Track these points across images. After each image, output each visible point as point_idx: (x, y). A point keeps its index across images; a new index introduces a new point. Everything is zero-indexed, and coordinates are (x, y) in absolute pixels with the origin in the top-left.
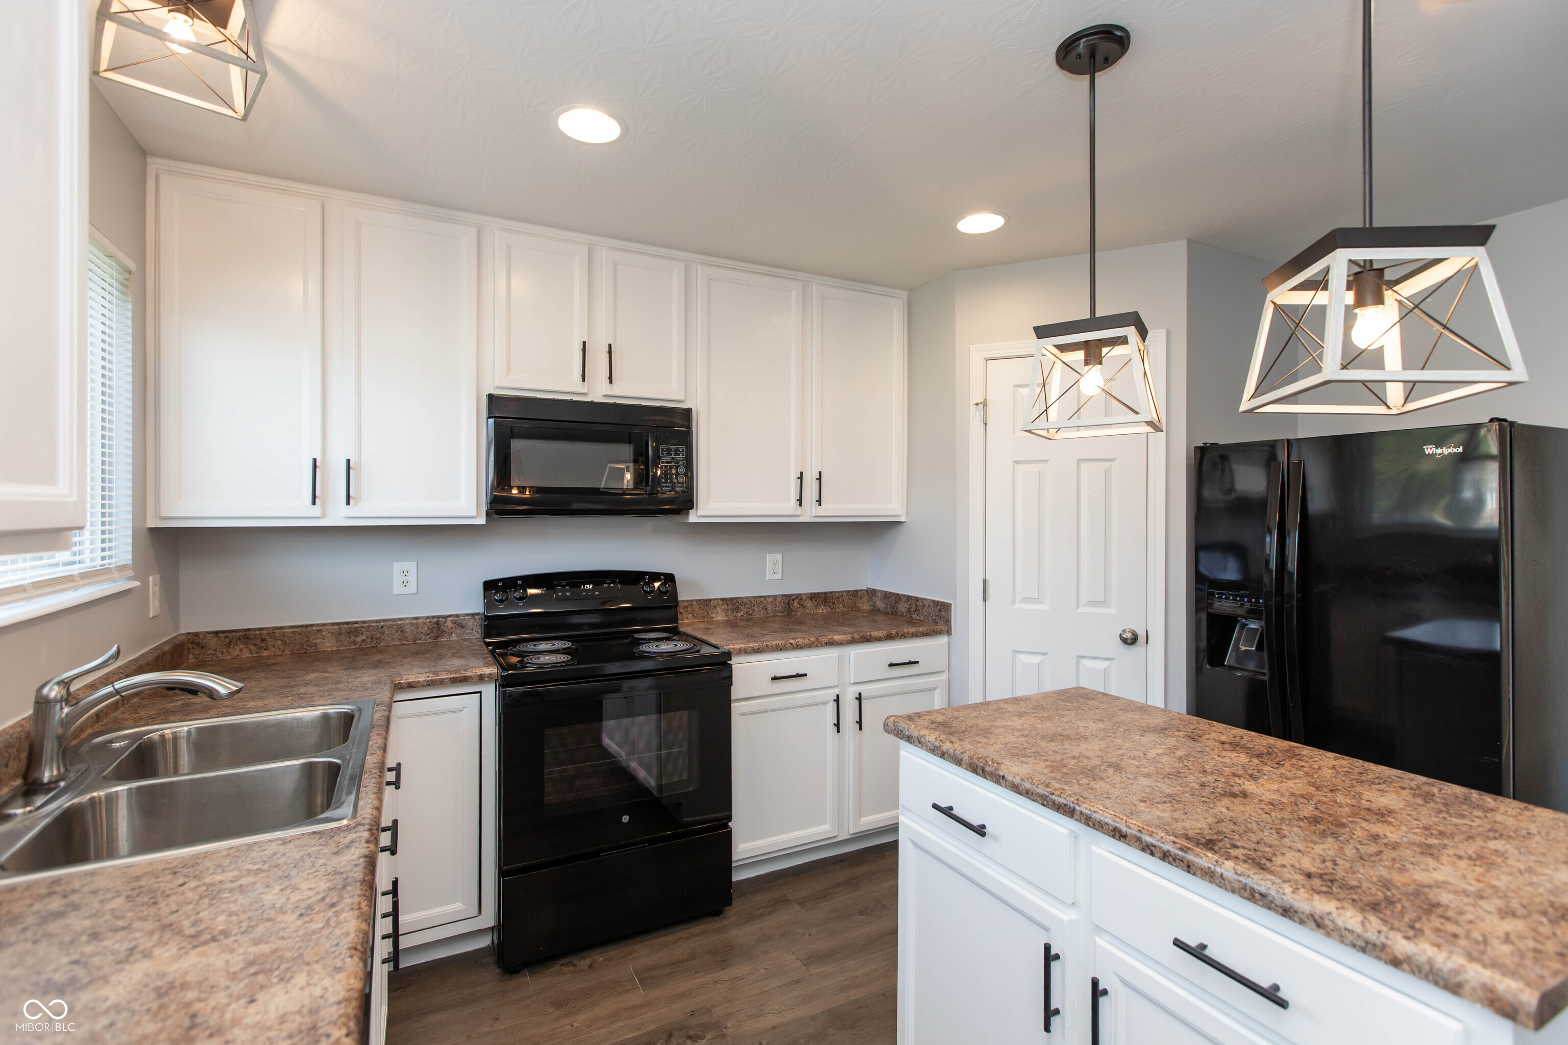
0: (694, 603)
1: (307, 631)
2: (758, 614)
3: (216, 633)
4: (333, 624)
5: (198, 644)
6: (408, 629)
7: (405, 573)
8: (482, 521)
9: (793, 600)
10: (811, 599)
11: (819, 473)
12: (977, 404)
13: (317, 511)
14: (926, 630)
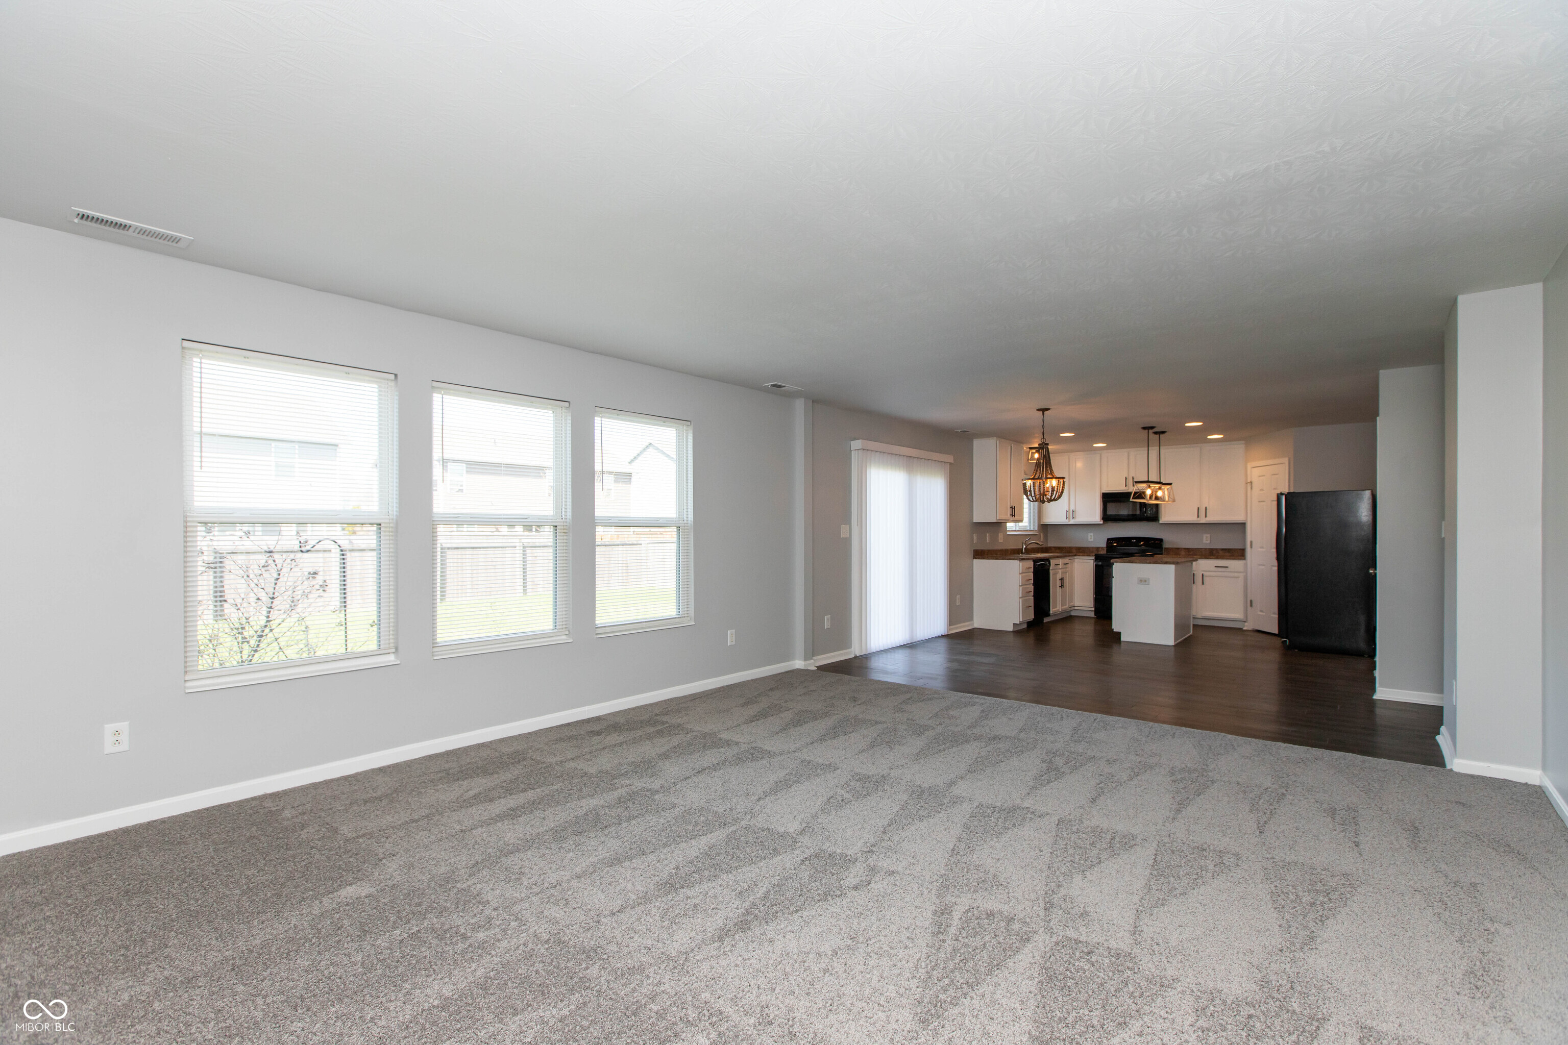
2: (1198, 553)
4: (1076, 546)
5: (1055, 547)
6: (1091, 548)
8: (1101, 523)
10: (1222, 551)
11: (1206, 507)
12: (1249, 482)
13: (1067, 521)
14: (1234, 558)
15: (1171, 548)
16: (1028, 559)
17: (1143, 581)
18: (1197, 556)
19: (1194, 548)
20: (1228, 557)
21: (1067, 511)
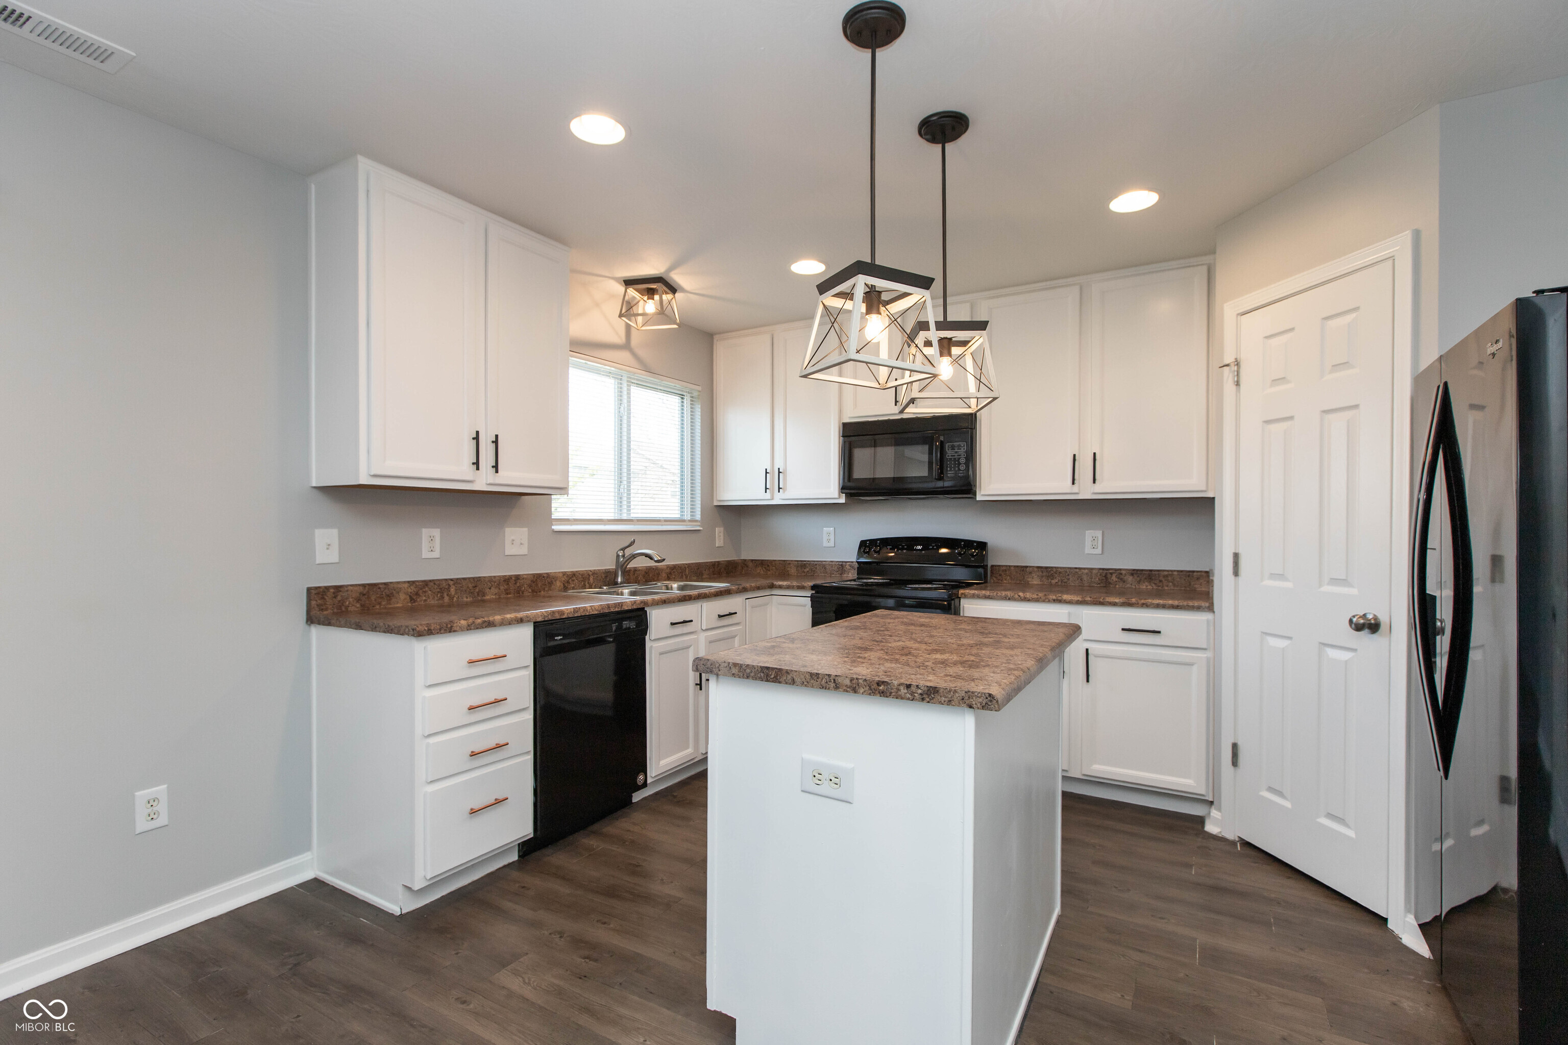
0: (1012, 568)
1: (785, 563)
2: (1073, 582)
4: (795, 561)
5: (745, 565)
7: (829, 534)
8: (843, 500)
9: (1111, 574)
10: (1132, 574)
11: (1095, 454)
12: (1227, 365)
13: (768, 496)
14: (1176, 603)
15: (1006, 566)
18: (1067, 594)
19: (1061, 568)
20: (1156, 601)
21: (766, 473)
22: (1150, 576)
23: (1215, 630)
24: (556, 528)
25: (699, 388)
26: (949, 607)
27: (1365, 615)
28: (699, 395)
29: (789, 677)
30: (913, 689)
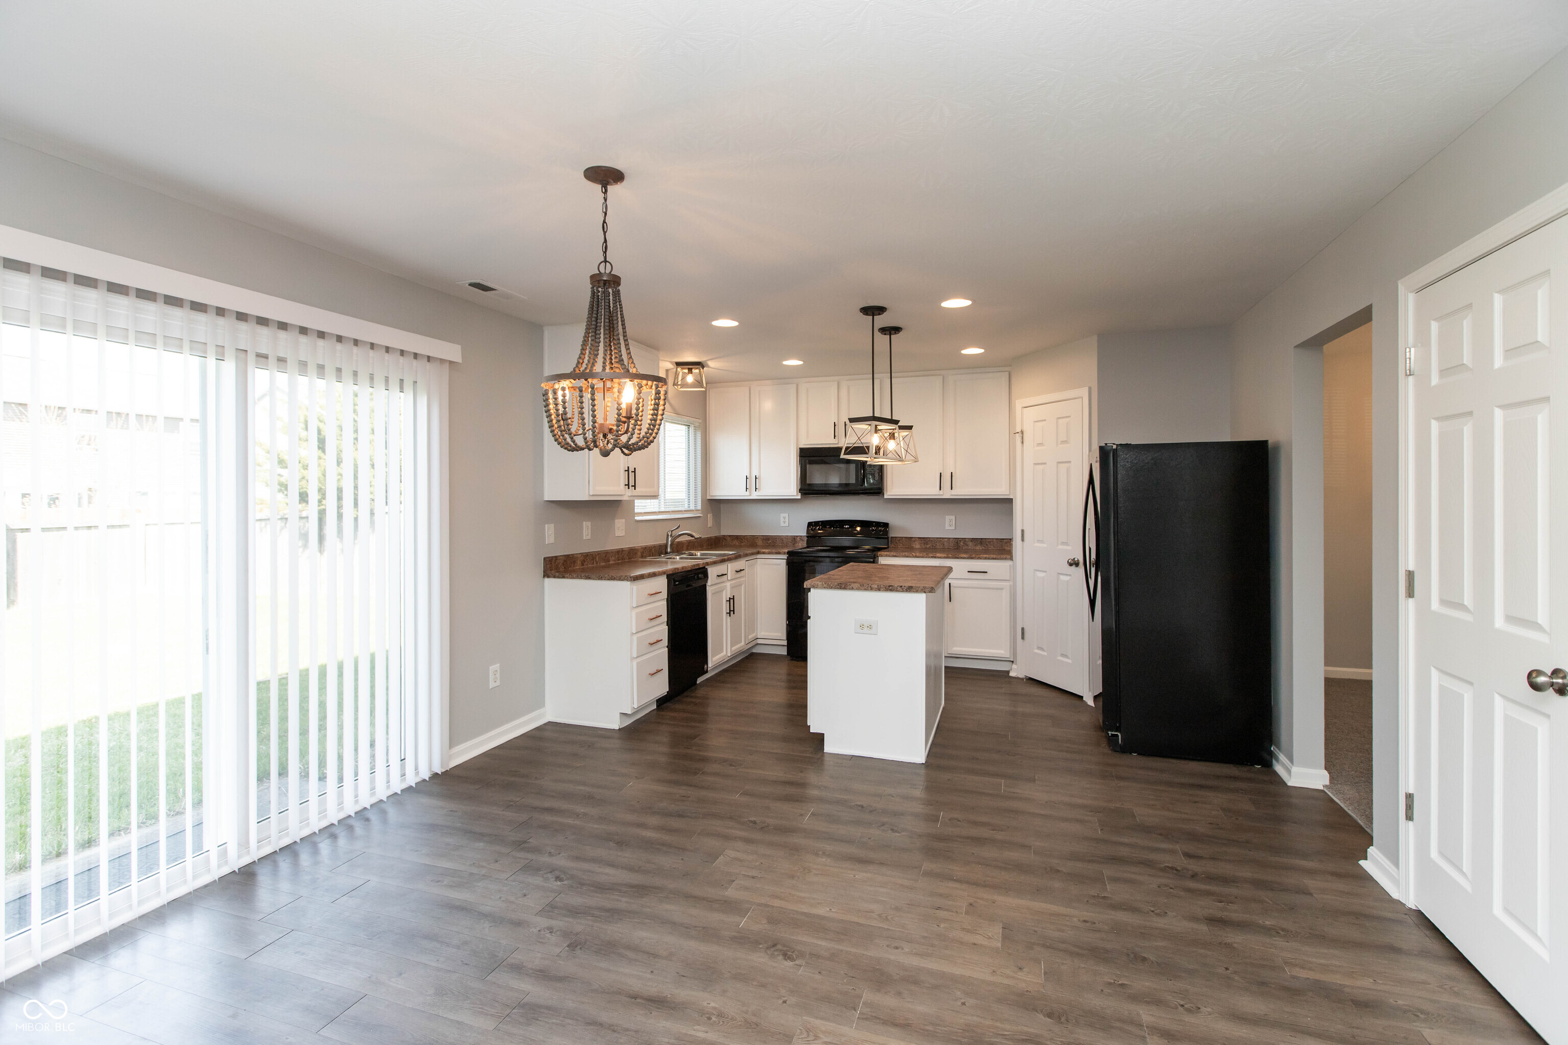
0: (904, 538)
1: (754, 537)
2: (939, 546)
3: (730, 536)
4: (761, 536)
5: (725, 539)
6: (784, 540)
7: (784, 518)
8: (799, 497)
9: (960, 541)
10: (972, 541)
11: (952, 473)
12: (1018, 433)
13: (748, 493)
14: (995, 556)
15: (900, 537)
16: (653, 575)
17: (866, 627)
18: (939, 553)
19: (932, 538)
20: (985, 556)
21: (747, 478)
22: (981, 541)
23: (1013, 569)
24: (637, 518)
25: (700, 421)
26: (874, 560)
27: (1074, 559)
28: (699, 425)
29: (851, 586)
30: (903, 587)
